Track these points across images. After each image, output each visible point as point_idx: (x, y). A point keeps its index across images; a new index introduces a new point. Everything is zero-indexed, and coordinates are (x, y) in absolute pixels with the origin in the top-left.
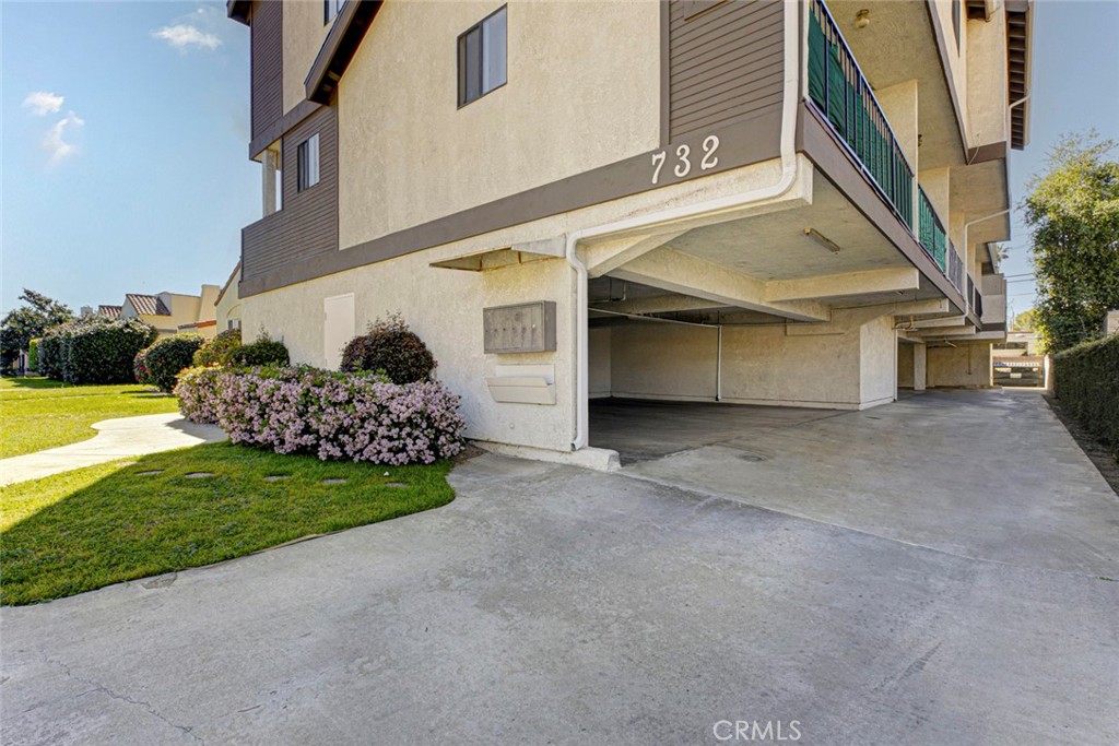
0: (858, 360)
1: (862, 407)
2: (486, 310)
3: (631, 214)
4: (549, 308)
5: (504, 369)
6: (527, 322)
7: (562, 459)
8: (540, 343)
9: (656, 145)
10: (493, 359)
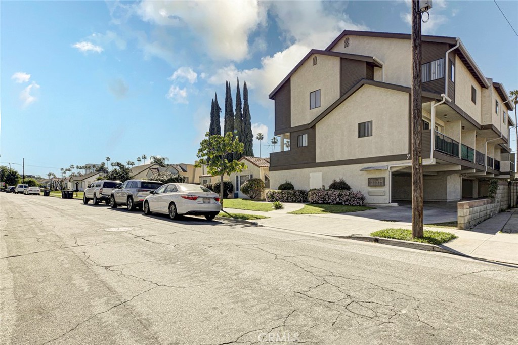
0: (446, 187)
1: (448, 201)
2: (368, 179)
3: (403, 164)
4: (384, 178)
5: (371, 189)
6: (380, 181)
7: (387, 205)
8: (383, 184)
9: (408, 153)
10: (369, 187)
